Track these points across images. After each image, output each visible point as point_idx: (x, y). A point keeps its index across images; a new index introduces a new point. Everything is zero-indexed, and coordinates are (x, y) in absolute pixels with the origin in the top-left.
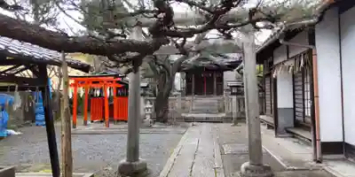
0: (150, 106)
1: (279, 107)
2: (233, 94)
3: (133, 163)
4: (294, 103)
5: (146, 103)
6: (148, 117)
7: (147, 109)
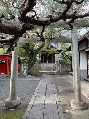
0: (26, 68)
1: (81, 69)
2: (60, 63)
3: (13, 101)
4: (87, 68)
5: (24, 67)
6: (25, 72)
7: (25, 69)
